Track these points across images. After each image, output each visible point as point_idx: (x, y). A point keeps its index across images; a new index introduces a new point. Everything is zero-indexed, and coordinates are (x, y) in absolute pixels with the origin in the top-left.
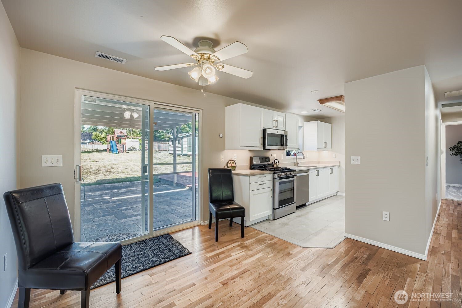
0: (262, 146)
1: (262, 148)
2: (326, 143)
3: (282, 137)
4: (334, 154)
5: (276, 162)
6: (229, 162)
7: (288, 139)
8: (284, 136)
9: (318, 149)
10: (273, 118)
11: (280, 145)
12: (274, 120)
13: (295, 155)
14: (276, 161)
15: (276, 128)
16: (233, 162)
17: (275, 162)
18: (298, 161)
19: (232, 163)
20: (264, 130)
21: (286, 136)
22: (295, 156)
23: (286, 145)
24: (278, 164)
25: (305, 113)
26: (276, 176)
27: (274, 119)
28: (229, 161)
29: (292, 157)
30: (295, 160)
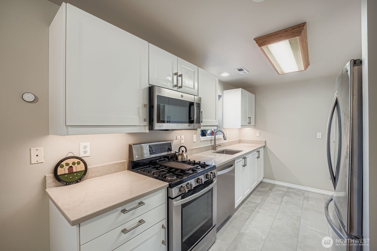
0: (147, 123)
1: (147, 128)
2: (250, 118)
3: (192, 107)
4: (258, 132)
5: (183, 151)
6: (64, 163)
7: (201, 110)
8: (195, 106)
9: (241, 126)
10: (173, 71)
11: (188, 120)
12: (176, 74)
13: (212, 133)
14: (183, 149)
15: (179, 90)
16: (76, 161)
17: (181, 152)
18: (217, 143)
19: (74, 164)
20: (151, 90)
21: (199, 105)
22: (213, 135)
23: (199, 121)
24: (185, 155)
25: (225, 75)
26: (175, 192)
27: (175, 72)
28: (62, 161)
29: (208, 137)
30: (213, 142)
